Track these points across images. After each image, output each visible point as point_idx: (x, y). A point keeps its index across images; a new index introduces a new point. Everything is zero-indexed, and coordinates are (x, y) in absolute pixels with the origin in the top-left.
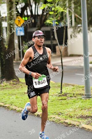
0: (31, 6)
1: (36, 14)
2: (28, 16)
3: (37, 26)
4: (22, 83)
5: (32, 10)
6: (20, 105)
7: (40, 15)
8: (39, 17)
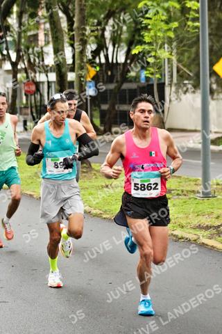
0: (107, 49)
1: (115, 61)
2: (100, 65)
3: (115, 81)
4: (96, 171)
5: (107, 55)
6: (97, 206)
7: (120, 64)
8: (118, 67)
